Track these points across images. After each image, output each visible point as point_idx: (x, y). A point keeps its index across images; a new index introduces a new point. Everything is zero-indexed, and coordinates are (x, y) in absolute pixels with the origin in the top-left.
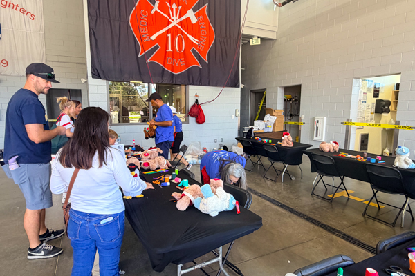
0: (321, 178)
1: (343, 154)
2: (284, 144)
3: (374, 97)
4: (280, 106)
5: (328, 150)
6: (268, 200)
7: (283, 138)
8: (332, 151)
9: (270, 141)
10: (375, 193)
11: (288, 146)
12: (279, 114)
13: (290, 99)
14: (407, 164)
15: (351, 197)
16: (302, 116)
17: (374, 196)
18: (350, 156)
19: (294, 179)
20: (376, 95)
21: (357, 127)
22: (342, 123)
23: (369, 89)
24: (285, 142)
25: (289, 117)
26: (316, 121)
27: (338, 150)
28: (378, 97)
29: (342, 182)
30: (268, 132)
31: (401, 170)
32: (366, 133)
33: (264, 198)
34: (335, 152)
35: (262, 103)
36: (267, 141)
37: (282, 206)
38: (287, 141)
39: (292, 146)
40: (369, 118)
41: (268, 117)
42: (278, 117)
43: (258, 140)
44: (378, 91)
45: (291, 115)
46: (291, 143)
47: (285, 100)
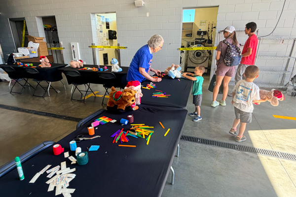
0: (76, 87)
1: (86, 68)
2: (43, 66)
3: (107, 28)
4: (42, 34)
5: (76, 66)
6: (35, 114)
7: (41, 61)
8: (79, 67)
9: (32, 65)
10: (107, 90)
11: (47, 67)
12: (41, 41)
13: (50, 28)
14: (117, 69)
15: (97, 96)
16: (61, 43)
17: (107, 91)
18: (89, 69)
19: (59, 92)
20: (108, 27)
21: (100, 49)
22: (89, 47)
23: (103, 23)
24: (43, 64)
25: (53, 44)
26: (72, 46)
27: (82, 66)
28: (109, 28)
29: (89, 87)
30: (34, 58)
31: (115, 73)
32: (106, 53)
33: (31, 113)
34: (81, 67)
35: (24, 31)
36: (28, 65)
37: (47, 115)
38: (45, 63)
39: (50, 66)
40: (106, 43)
41: (31, 44)
42: (41, 44)
43: (20, 64)
44: (109, 24)
45: (54, 42)
46: (49, 64)
47: (45, 29)
